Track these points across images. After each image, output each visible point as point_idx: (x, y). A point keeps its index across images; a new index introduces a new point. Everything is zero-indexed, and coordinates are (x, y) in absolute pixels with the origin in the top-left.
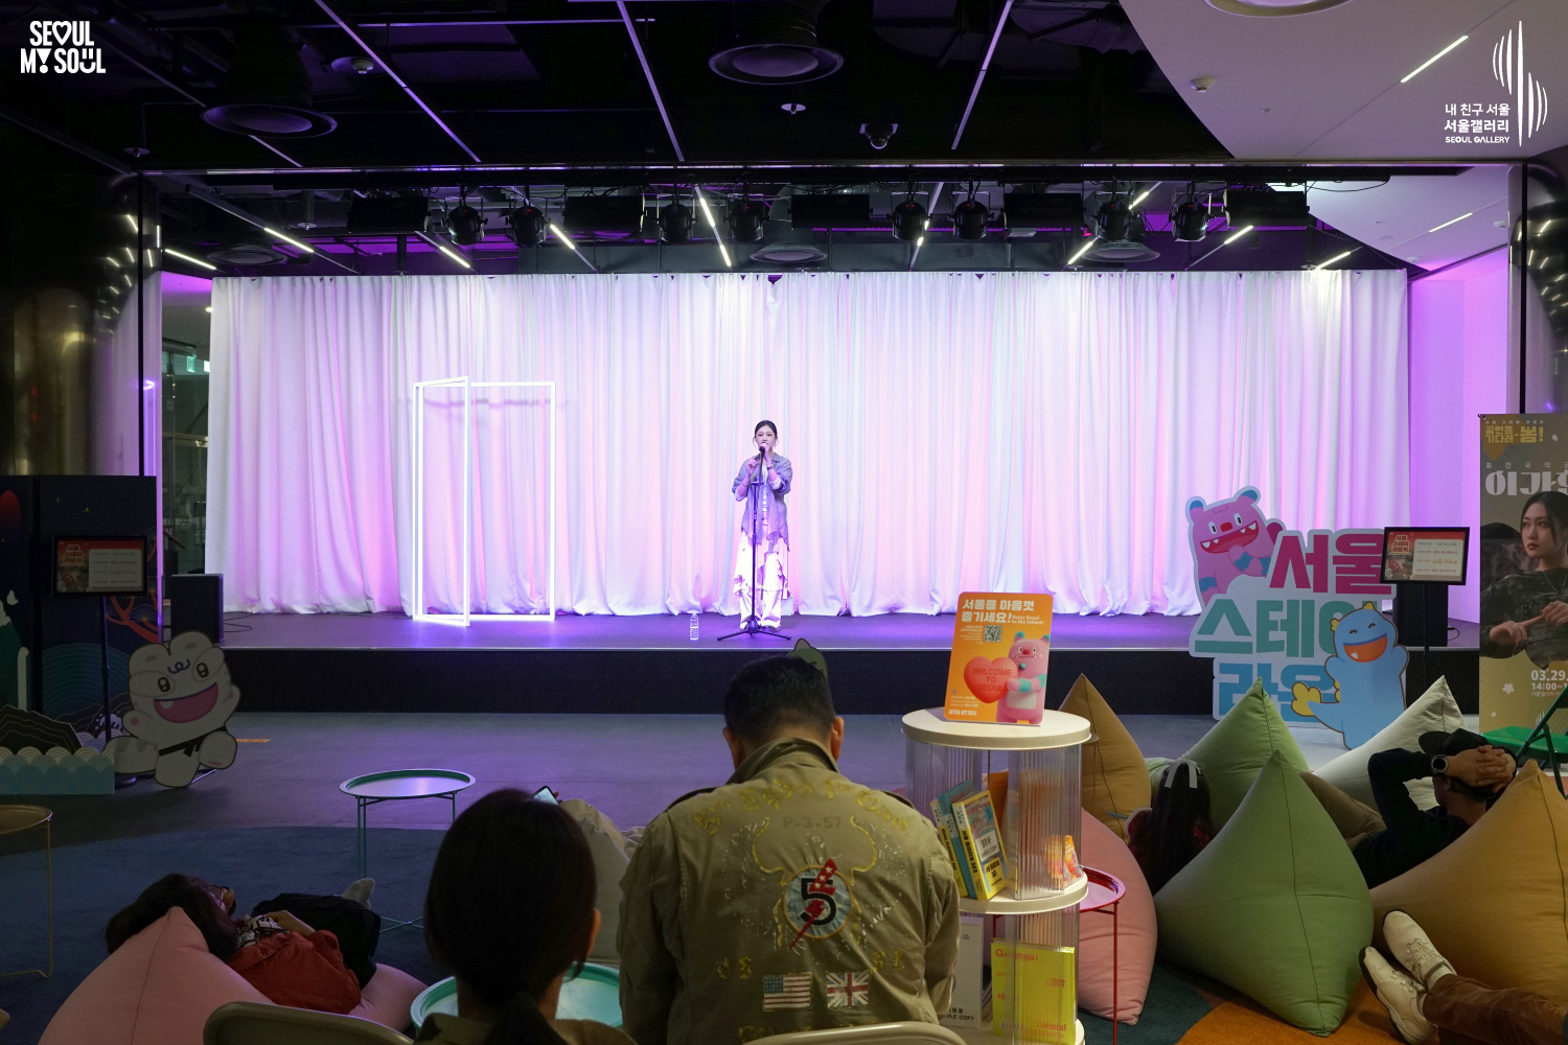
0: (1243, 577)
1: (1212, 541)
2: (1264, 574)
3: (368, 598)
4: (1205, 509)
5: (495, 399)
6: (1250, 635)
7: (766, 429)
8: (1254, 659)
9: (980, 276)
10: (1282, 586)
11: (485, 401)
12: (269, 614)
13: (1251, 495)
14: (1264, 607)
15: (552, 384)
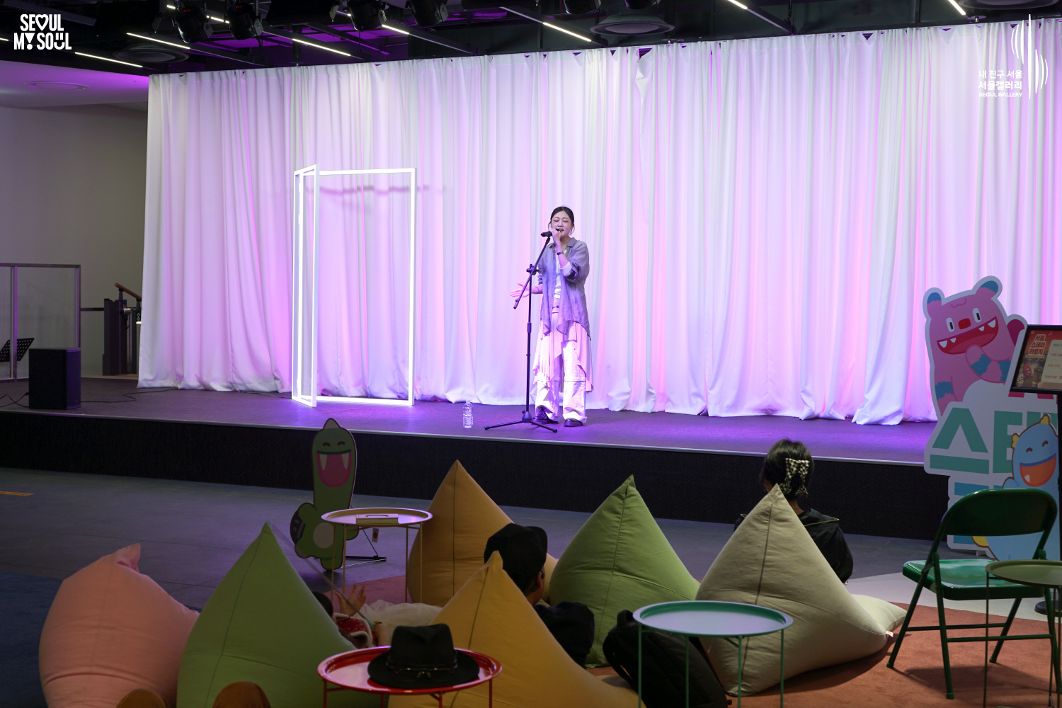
0: (981, 381)
1: (949, 340)
2: (1002, 381)
3: (276, 378)
4: (943, 303)
5: (383, 186)
6: (986, 451)
7: (561, 215)
9: (867, 36)
10: (1022, 395)
11: (370, 188)
12: (192, 390)
13: (991, 287)
14: (1002, 420)
15: (412, 171)
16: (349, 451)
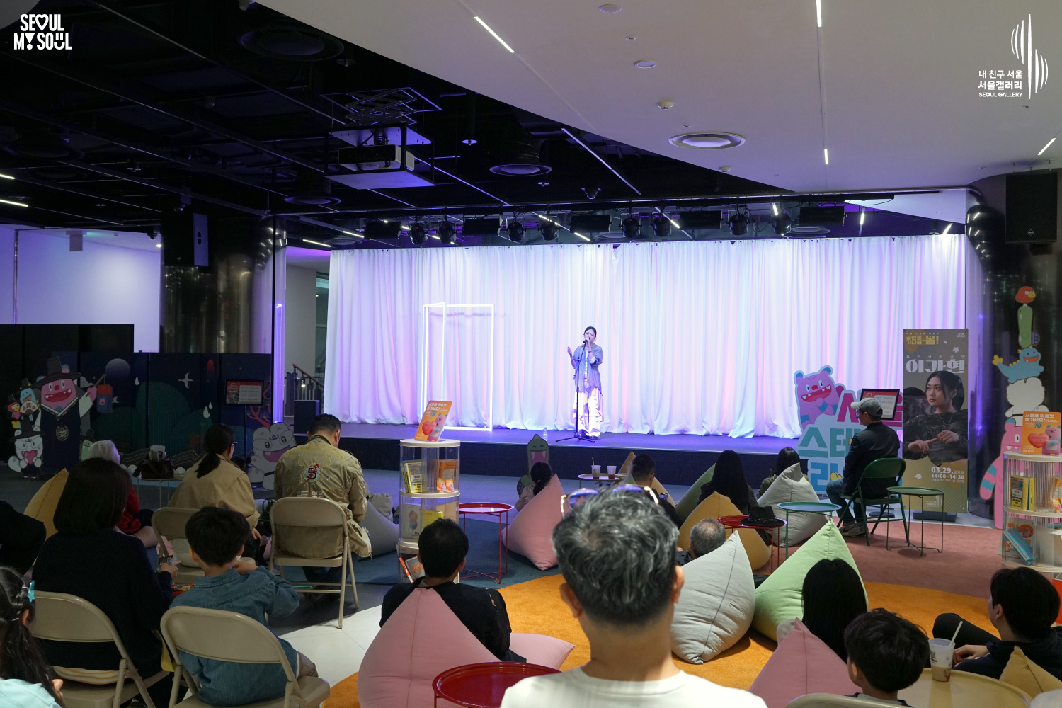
1: (807, 395)
2: (834, 414)
3: (404, 417)
4: (804, 378)
5: (468, 312)
7: (590, 331)
8: (829, 461)
9: (733, 243)
10: (843, 421)
11: (463, 314)
12: (354, 423)
13: (828, 370)
14: (834, 432)
15: (492, 305)
16: (546, 450)
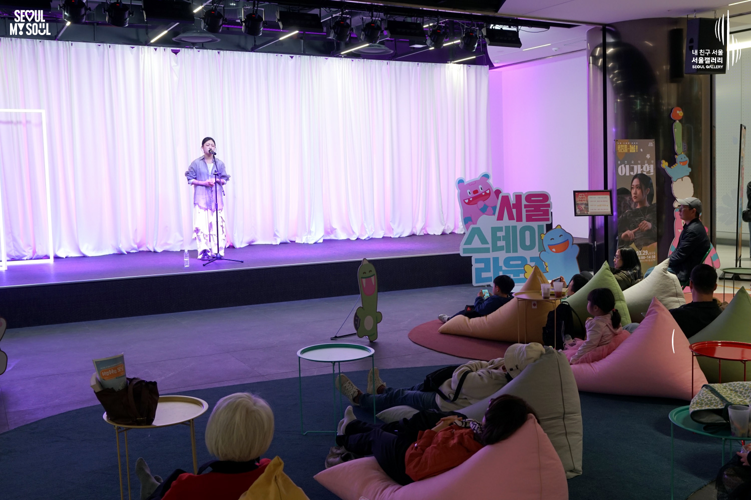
0: (484, 216)
1: (469, 199)
2: (494, 214)
4: (465, 184)
6: (488, 244)
7: (210, 142)
8: (491, 255)
9: (292, 57)
10: (502, 220)
14: (495, 230)
15: (43, 111)
16: (374, 275)
